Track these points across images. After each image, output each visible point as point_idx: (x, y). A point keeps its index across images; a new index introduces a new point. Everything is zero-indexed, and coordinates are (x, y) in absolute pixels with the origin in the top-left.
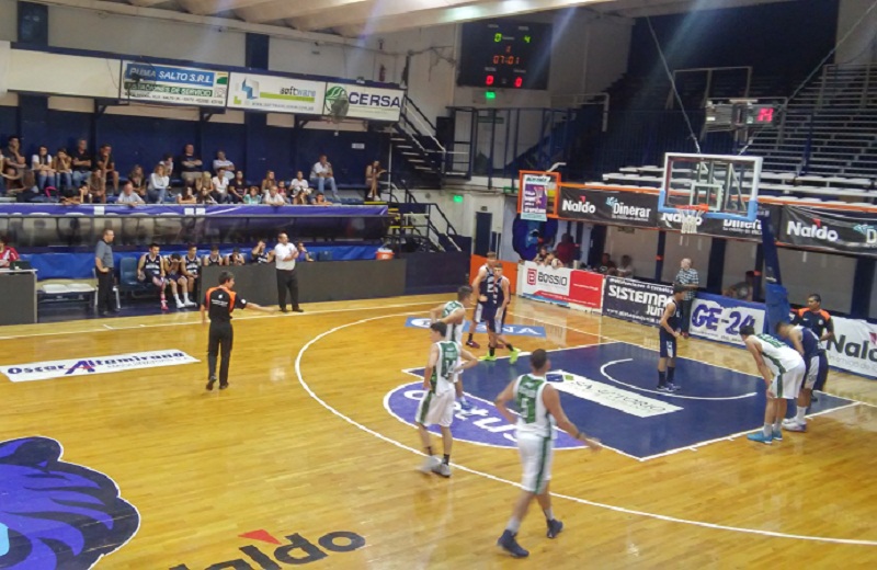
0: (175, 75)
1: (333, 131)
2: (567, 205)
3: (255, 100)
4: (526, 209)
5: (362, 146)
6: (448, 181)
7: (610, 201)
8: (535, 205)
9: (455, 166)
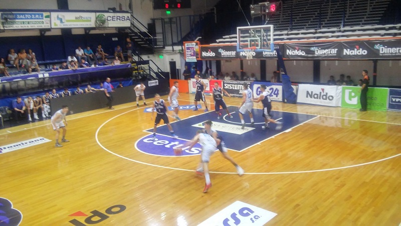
0: (25, 16)
1: (103, 34)
2: (204, 54)
3: (64, 24)
4: (188, 57)
5: (117, 39)
6: (156, 50)
7: (220, 50)
8: (191, 55)
9: (158, 43)
